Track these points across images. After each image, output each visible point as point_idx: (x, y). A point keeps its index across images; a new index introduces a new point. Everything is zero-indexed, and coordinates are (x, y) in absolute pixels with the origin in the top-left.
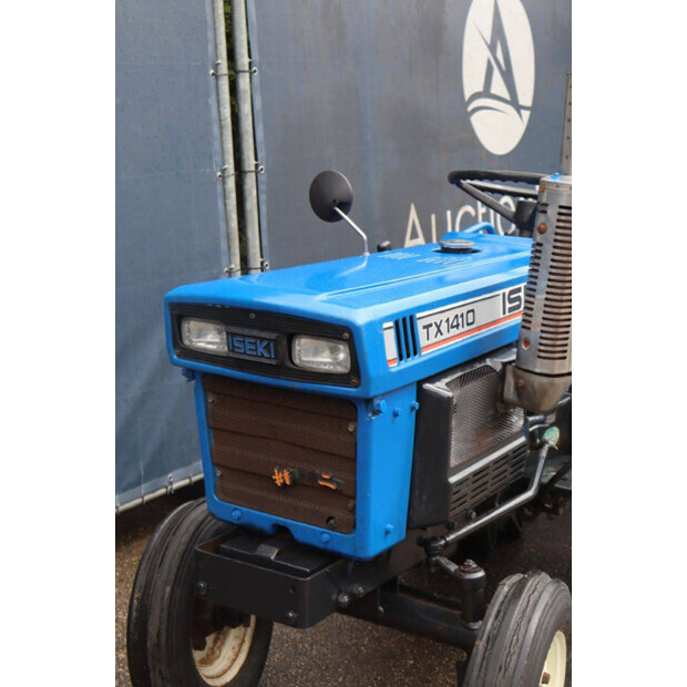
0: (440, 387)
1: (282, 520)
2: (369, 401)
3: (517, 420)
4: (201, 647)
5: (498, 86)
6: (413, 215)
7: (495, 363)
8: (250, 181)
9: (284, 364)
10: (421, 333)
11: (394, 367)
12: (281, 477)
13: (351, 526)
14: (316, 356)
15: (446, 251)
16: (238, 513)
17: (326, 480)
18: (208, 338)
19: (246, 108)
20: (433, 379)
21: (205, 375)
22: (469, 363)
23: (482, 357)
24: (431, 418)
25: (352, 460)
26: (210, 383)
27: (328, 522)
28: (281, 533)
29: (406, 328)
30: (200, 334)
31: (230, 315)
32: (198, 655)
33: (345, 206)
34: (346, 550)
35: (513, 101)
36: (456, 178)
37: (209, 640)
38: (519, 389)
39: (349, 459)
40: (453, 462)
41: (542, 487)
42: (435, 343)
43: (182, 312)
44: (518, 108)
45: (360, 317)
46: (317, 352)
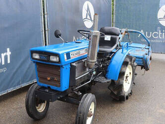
0: (74, 64)
1: (49, 85)
2: (62, 66)
3: (87, 70)
4: (38, 106)
5: (88, 17)
6: (74, 38)
7: (83, 60)
8: (47, 32)
9: (49, 61)
10: (71, 55)
11: (66, 61)
12: (49, 79)
13: (60, 86)
14: (54, 59)
15: (76, 43)
16: (42, 84)
17: (56, 79)
18: (37, 56)
19: (46, 20)
20: (73, 63)
21: (37, 62)
22: (79, 60)
23: (81, 59)
24: (73, 69)
25: (60, 76)
26: (37, 63)
27: (56, 86)
28: (49, 88)
29: (68, 54)
30: (35, 56)
31: (40, 52)
32: (37, 107)
33: (60, 35)
34: (59, 90)
35: (91, 20)
36: (79, 31)
37: (39, 105)
38: (87, 65)
39: (59, 76)
40: (76, 76)
41: (92, 81)
42: (73, 57)
43: (32, 52)
44: (92, 21)
45: (60, 52)
46: (54, 58)
